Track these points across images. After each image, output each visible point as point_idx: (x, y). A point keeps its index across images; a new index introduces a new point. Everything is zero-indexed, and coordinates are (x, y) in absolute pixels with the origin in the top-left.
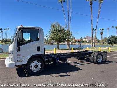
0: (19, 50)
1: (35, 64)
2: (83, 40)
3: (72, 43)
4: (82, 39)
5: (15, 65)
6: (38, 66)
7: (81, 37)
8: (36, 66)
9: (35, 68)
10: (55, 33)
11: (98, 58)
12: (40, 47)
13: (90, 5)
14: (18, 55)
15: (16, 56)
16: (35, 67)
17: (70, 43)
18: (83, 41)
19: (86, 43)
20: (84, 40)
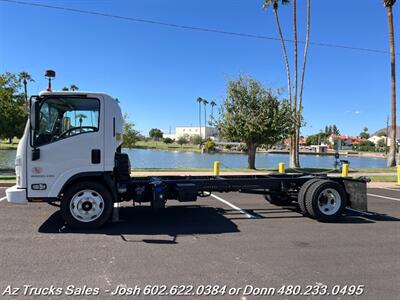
0: (36, 156)
1: (84, 201)
2: (370, 139)
3: (323, 149)
4: (368, 137)
5: (27, 198)
6: (94, 206)
7: (366, 130)
8: (87, 206)
9: (84, 212)
10: (240, 114)
11: (324, 200)
12: (99, 151)
13: (388, 9)
14: (37, 170)
15: (30, 173)
16: (84, 208)
17: (318, 151)
18: (372, 145)
19: (382, 151)
20: (375, 140)
